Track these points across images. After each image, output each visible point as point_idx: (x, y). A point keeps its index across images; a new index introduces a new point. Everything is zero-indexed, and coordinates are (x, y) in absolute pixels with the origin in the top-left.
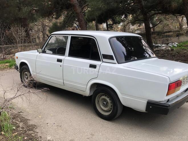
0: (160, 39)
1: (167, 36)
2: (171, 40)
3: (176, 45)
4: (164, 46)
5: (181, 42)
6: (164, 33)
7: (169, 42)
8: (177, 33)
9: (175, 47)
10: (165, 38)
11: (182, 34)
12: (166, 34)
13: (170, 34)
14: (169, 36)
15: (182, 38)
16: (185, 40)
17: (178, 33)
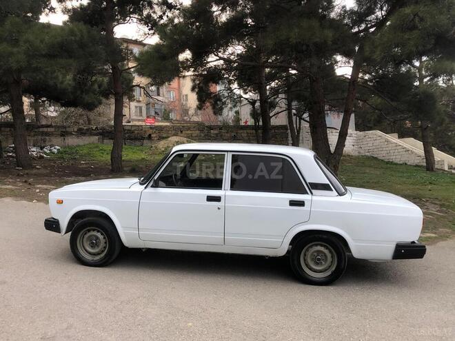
0: (30, 138)
1: (43, 134)
2: (50, 141)
3: (55, 151)
4: (35, 150)
5: (68, 146)
6: (39, 127)
7: (47, 143)
8: (61, 130)
9: (54, 153)
10: (40, 137)
11: (71, 134)
12: (41, 130)
13: (49, 129)
14: (47, 134)
15: (70, 140)
16: (75, 144)
17: (64, 130)
